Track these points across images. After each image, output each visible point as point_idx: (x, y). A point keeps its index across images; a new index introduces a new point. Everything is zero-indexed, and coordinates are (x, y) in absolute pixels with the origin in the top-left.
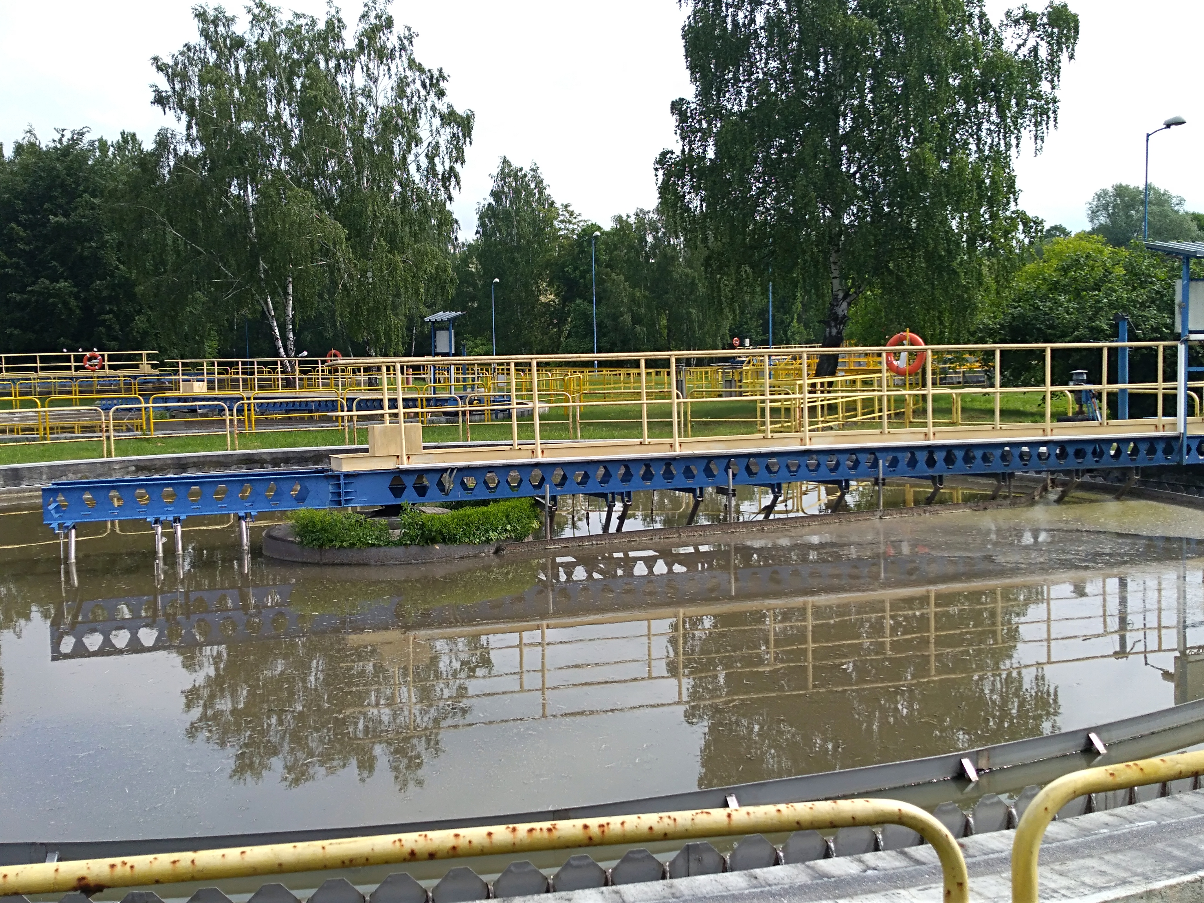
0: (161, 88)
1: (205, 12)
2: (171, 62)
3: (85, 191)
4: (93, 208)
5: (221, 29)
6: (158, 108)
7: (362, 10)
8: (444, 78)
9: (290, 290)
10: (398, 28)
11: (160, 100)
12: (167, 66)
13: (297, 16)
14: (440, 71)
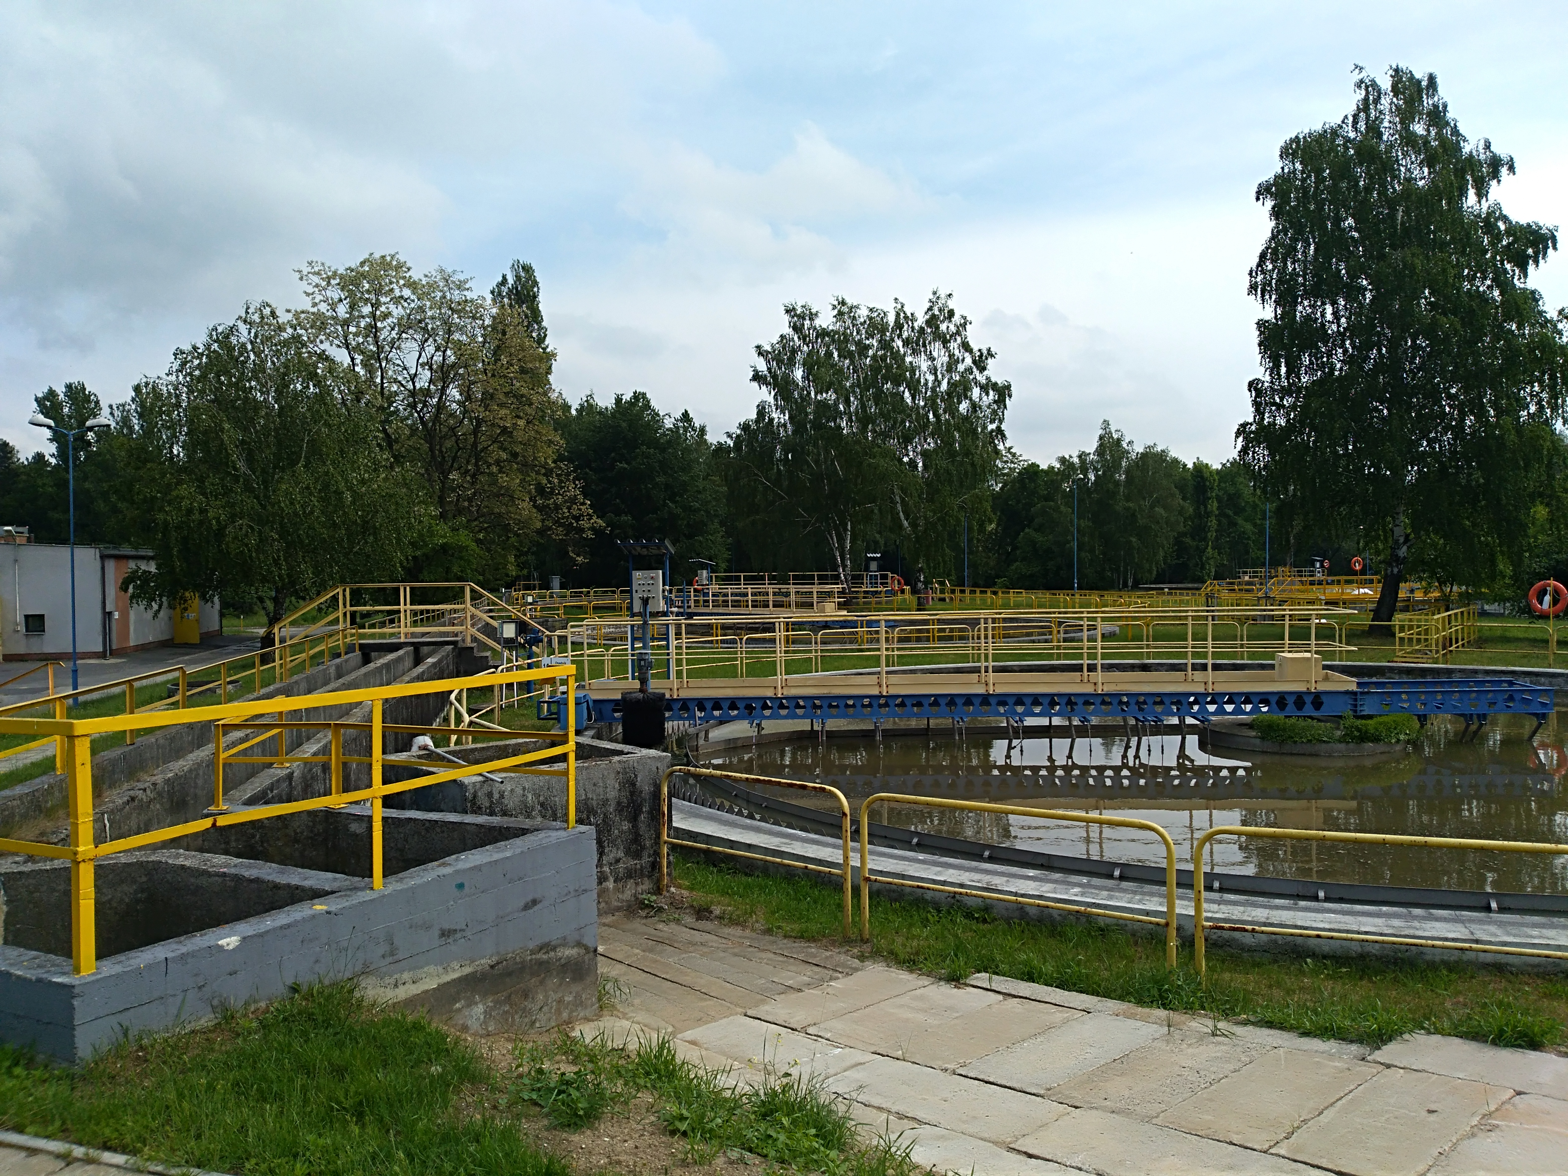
0: (759, 369)
1: (794, 309)
2: (769, 349)
3: (642, 444)
4: (647, 457)
5: (807, 323)
6: (755, 384)
7: (928, 305)
8: (992, 356)
9: (849, 527)
10: (957, 319)
11: (757, 377)
12: (768, 352)
13: (871, 310)
14: (989, 350)
